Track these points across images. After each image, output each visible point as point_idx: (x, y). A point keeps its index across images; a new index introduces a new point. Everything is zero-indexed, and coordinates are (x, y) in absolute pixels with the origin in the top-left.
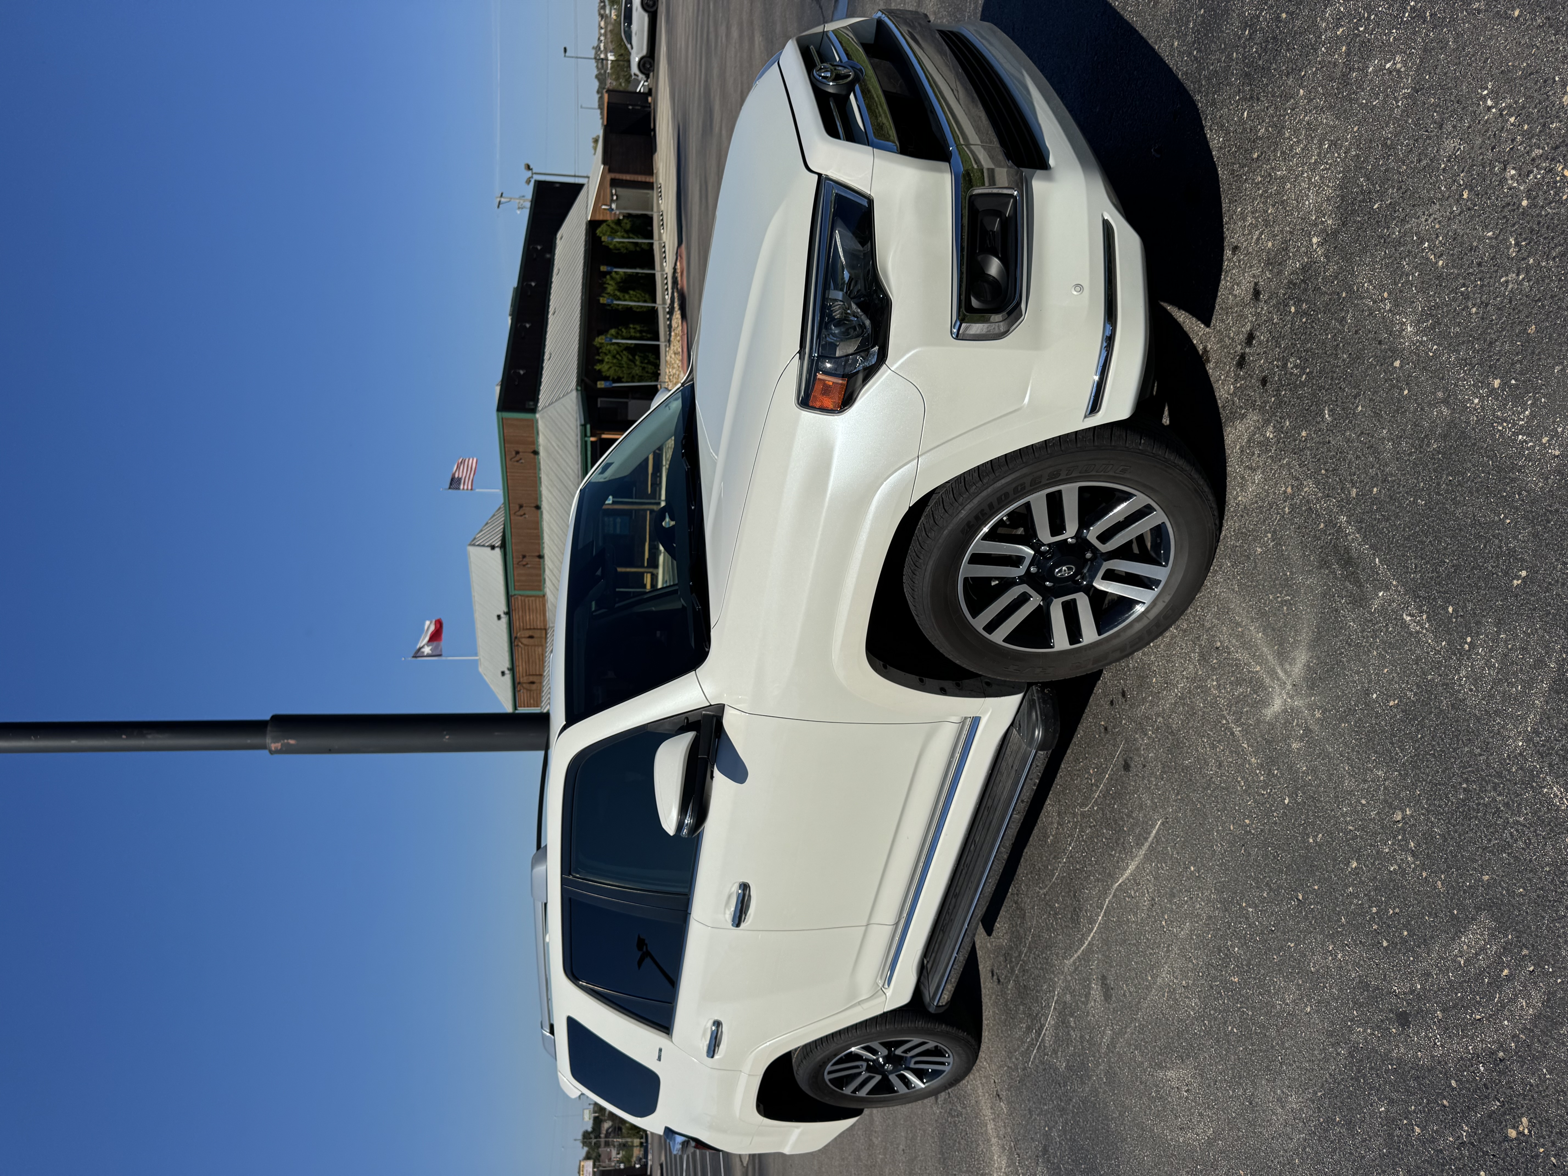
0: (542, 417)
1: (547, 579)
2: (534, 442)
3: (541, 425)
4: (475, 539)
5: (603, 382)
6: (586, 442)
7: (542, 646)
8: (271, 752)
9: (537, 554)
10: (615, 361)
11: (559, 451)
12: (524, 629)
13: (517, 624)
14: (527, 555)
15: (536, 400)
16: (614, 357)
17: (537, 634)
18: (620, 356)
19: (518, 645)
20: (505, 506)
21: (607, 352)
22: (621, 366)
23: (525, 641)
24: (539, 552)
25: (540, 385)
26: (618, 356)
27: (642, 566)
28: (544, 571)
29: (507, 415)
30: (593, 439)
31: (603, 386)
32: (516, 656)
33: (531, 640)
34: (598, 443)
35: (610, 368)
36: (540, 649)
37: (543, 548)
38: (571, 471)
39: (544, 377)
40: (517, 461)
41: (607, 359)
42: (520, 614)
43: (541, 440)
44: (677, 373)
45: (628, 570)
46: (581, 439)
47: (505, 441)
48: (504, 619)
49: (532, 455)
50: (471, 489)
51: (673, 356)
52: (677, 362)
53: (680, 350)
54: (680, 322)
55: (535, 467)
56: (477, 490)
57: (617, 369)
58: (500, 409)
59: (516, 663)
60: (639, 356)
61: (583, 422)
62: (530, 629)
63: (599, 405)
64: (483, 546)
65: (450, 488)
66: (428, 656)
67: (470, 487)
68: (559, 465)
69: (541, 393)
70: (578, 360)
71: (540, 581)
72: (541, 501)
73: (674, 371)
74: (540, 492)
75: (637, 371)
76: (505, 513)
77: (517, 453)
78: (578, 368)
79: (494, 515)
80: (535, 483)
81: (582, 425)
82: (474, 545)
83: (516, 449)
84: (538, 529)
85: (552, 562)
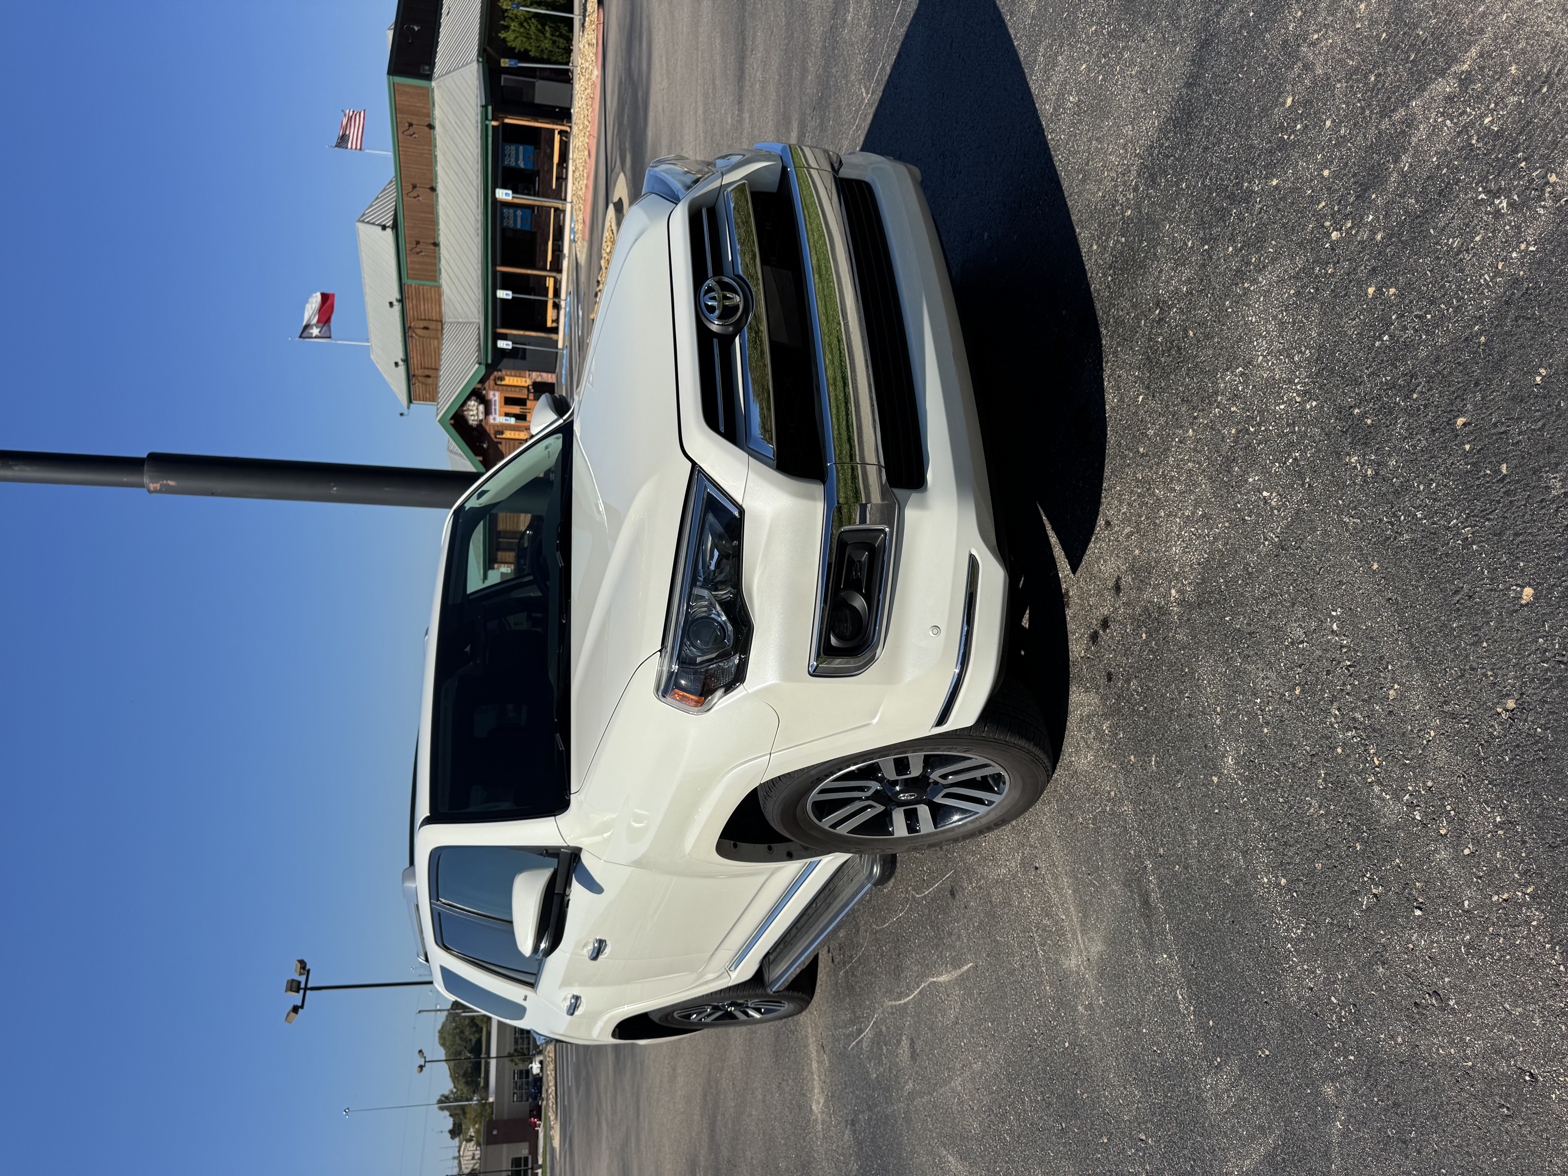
0: (439, 87)
1: (443, 270)
2: (429, 114)
3: (437, 96)
4: (364, 215)
5: (507, 60)
6: (487, 126)
7: (437, 338)
8: (149, 491)
9: (432, 241)
10: (522, 30)
11: (459, 131)
12: (418, 319)
13: (410, 313)
14: (421, 241)
15: (432, 65)
16: (521, 25)
17: (432, 325)
18: (528, 23)
19: (412, 336)
20: (396, 180)
21: (513, 16)
22: (529, 38)
23: (420, 332)
24: (434, 238)
25: (437, 47)
26: (525, 24)
27: (545, 269)
28: (440, 261)
29: (398, 80)
30: (495, 123)
31: (507, 65)
32: (410, 347)
33: (425, 331)
34: (501, 128)
35: (517, 37)
36: (436, 342)
37: (439, 235)
38: (470, 155)
39: (441, 35)
40: (411, 135)
41: (514, 25)
42: (414, 302)
43: (437, 112)
44: (591, 67)
45: (529, 272)
46: (482, 122)
47: (396, 110)
48: (397, 307)
49: (427, 129)
50: (360, 149)
51: (587, 46)
52: (591, 55)
53: (594, 41)
54: (596, 6)
55: (430, 143)
56: (367, 151)
57: (524, 40)
58: (389, 73)
59: (411, 355)
60: (550, 27)
61: (484, 103)
62: (425, 320)
63: (502, 84)
64: (373, 224)
65: (336, 146)
66: (316, 337)
67: (359, 147)
68: (456, 146)
69: (438, 56)
70: (481, 23)
71: (435, 271)
72: (437, 183)
73: (587, 65)
74: (436, 172)
75: (546, 44)
76: (397, 188)
77: (411, 125)
78: (480, 34)
79: (385, 190)
80: (430, 161)
81: (482, 106)
82: (363, 221)
83: (409, 120)
84: (433, 214)
85: (449, 252)
